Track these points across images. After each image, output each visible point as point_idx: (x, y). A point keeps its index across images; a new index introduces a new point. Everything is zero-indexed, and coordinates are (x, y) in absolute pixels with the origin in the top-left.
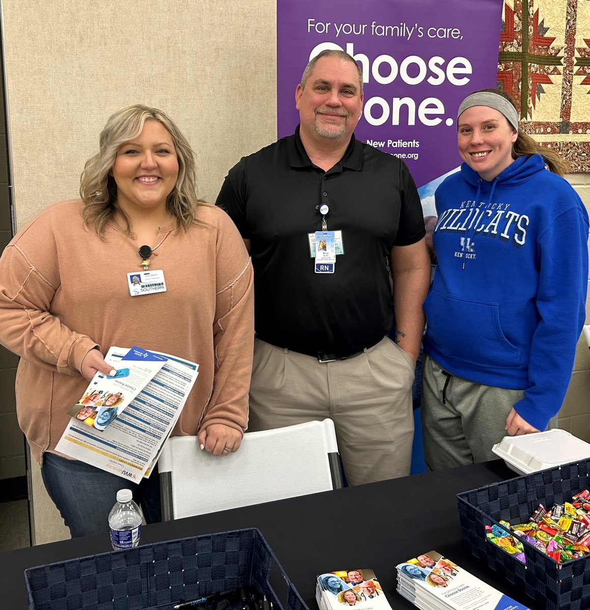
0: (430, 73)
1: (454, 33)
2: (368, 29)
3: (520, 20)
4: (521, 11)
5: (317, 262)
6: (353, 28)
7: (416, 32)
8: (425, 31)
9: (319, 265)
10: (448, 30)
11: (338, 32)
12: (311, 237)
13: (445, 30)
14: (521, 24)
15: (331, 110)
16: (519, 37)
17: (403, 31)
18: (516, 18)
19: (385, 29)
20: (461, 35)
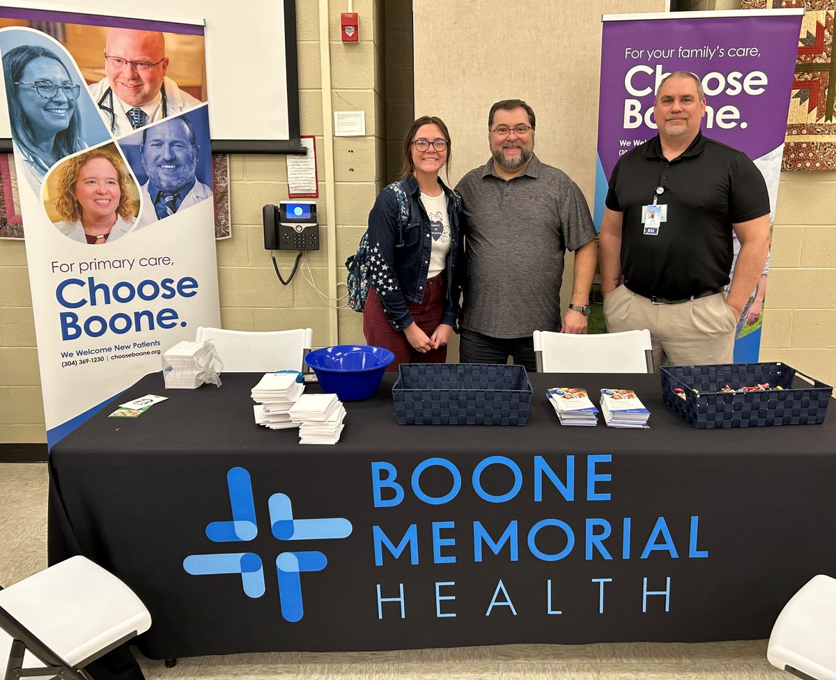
0: (728, 86)
1: (753, 52)
2: (676, 53)
3: (830, 34)
4: (832, 27)
5: (646, 227)
6: (662, 53)
7: (718, 53)
8: (726, 52)
9: (647, 229)
10: (747, 49)
11: (650, 57)
12: (644, 208)
13: (744, 50)
14: (831, 38)
15: (675, 115)
16: (829, 49)
17: (707, 52)
18: (826, 33)
19: (690, 52)
20: (758, 53)
